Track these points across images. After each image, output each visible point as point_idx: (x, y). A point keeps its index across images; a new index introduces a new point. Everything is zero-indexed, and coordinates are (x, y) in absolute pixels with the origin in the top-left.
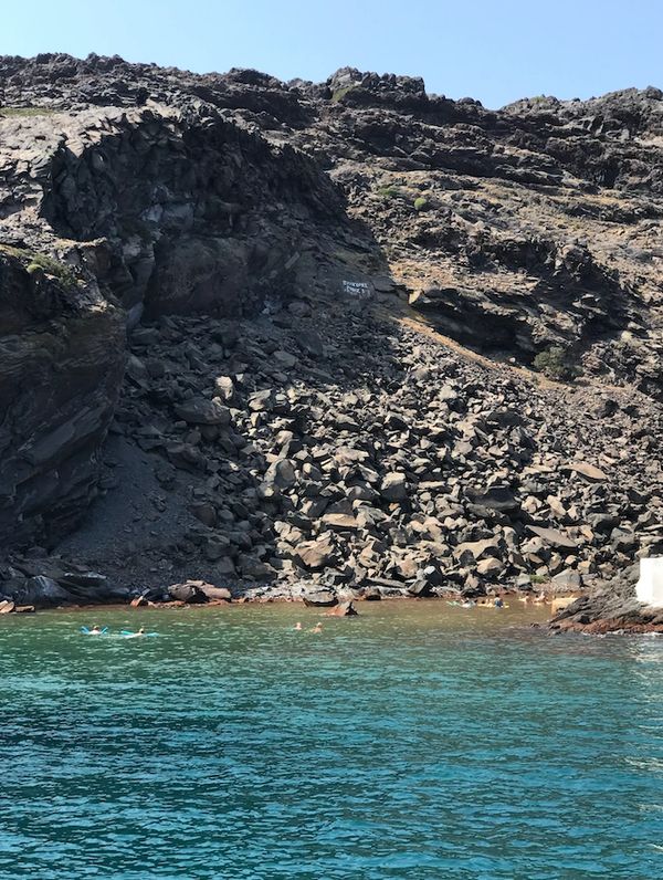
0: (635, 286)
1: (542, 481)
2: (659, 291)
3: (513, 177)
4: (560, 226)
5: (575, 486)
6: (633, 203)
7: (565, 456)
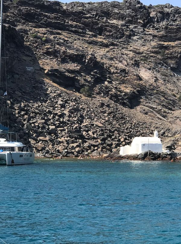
0: (109, 67)
1: (87, 127)
2: (115, 69)
3: (72, 31)
4: (86, 48)
5: (95, 129)
6: (108, 41)
7: (92, 120)
